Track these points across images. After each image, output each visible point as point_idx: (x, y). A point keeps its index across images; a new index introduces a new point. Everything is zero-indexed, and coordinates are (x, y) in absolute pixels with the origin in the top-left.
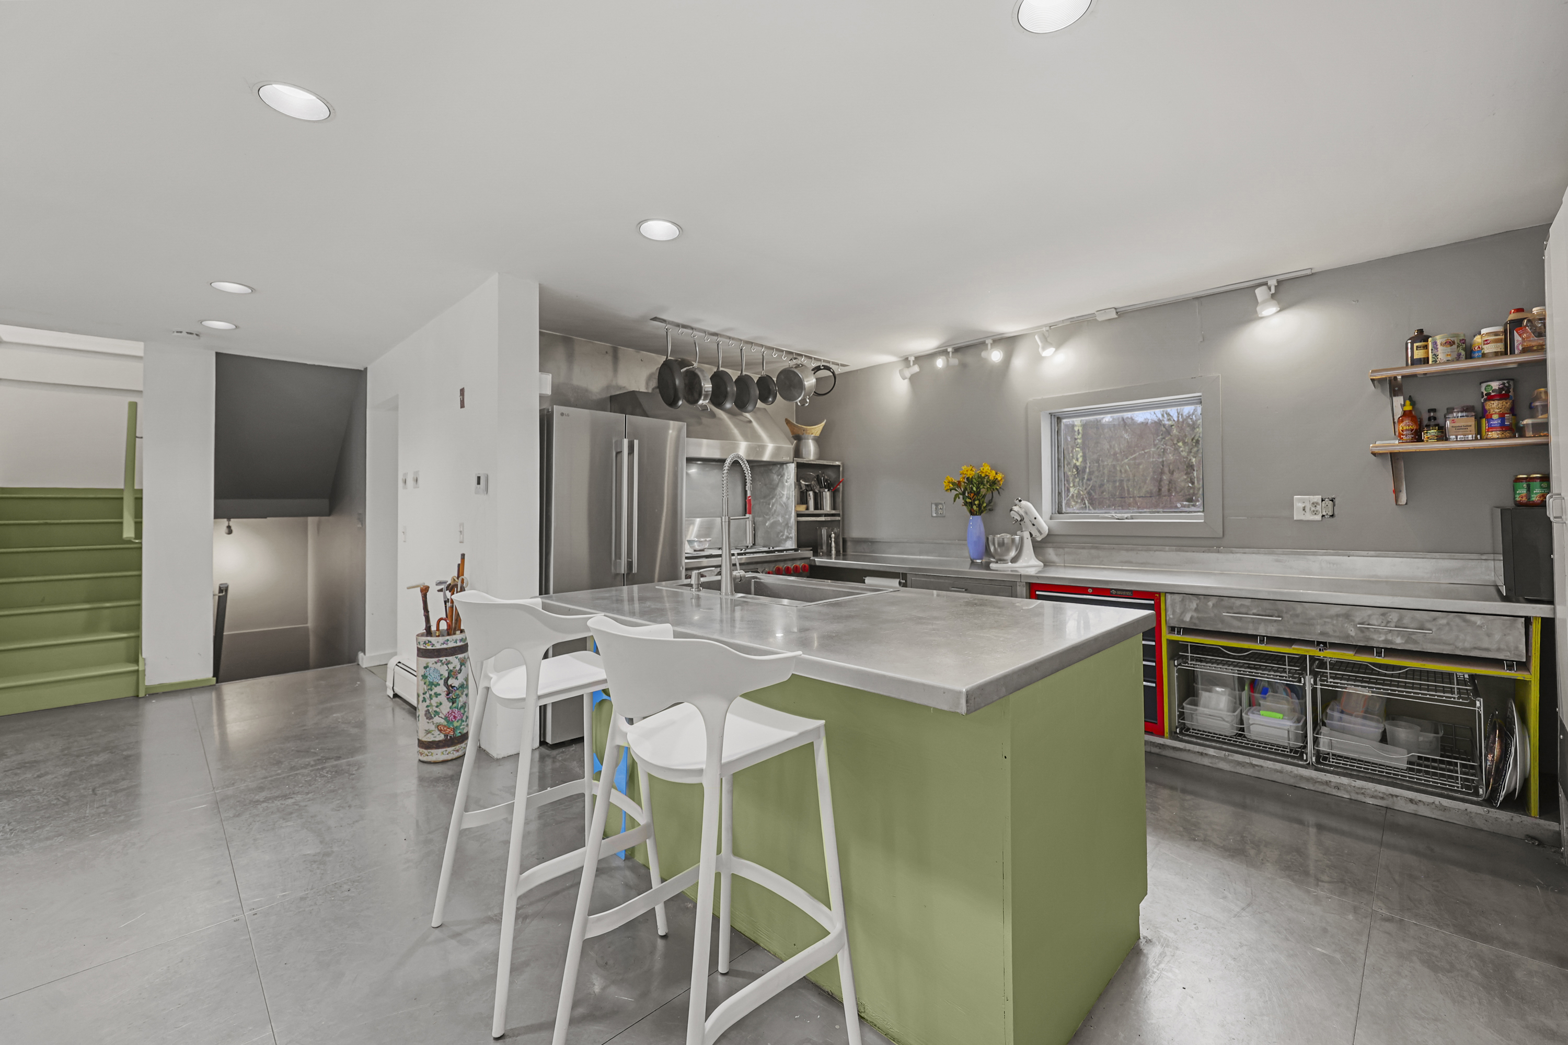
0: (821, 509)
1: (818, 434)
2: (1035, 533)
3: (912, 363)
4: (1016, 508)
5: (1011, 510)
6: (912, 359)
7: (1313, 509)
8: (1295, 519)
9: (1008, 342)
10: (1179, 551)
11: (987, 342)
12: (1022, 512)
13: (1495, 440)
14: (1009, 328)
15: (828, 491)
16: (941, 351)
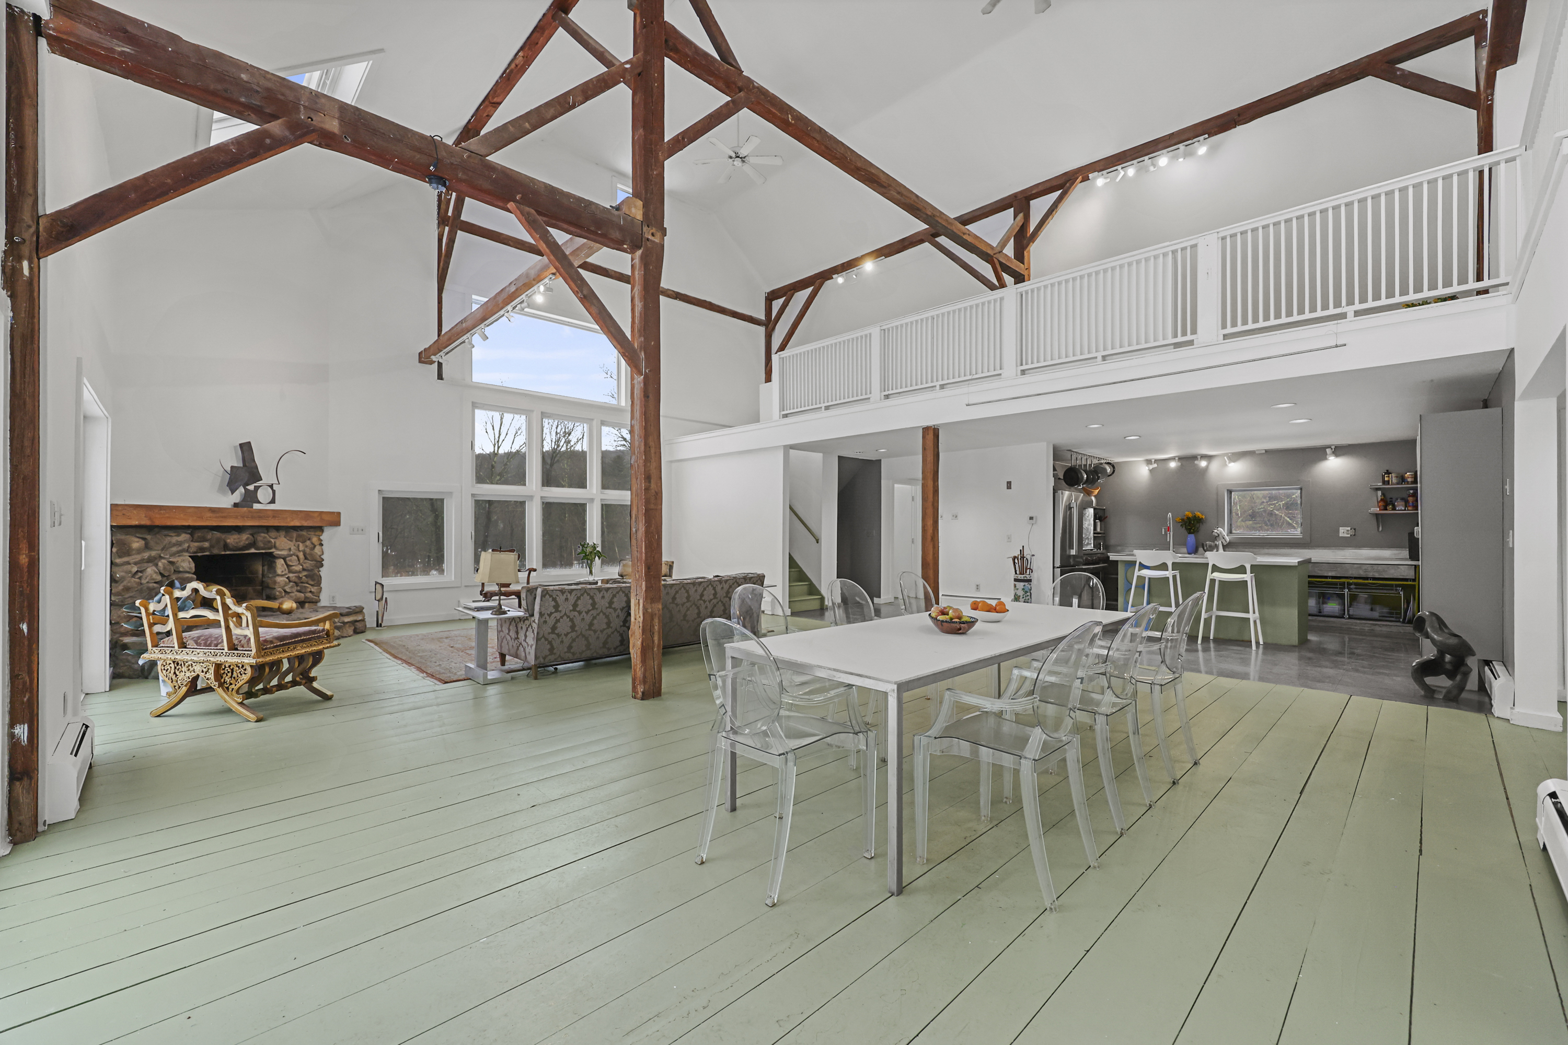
0: (1098, 530)
1: (1096, 493)
2: (1224, 542)
3: (1153, 464)
4: (1216, 531)
5: (1210, 531)
6: (1153, 461)
7: (1347, 532)
8: (1340, 536)
9: (1209, 458)
10: (1291, 548)
11: (1197, 457)
12: (1218, 532)
13: (1412, 511)
14: (1211, 453)
15: (1101, 521)
16: (1173, 459)
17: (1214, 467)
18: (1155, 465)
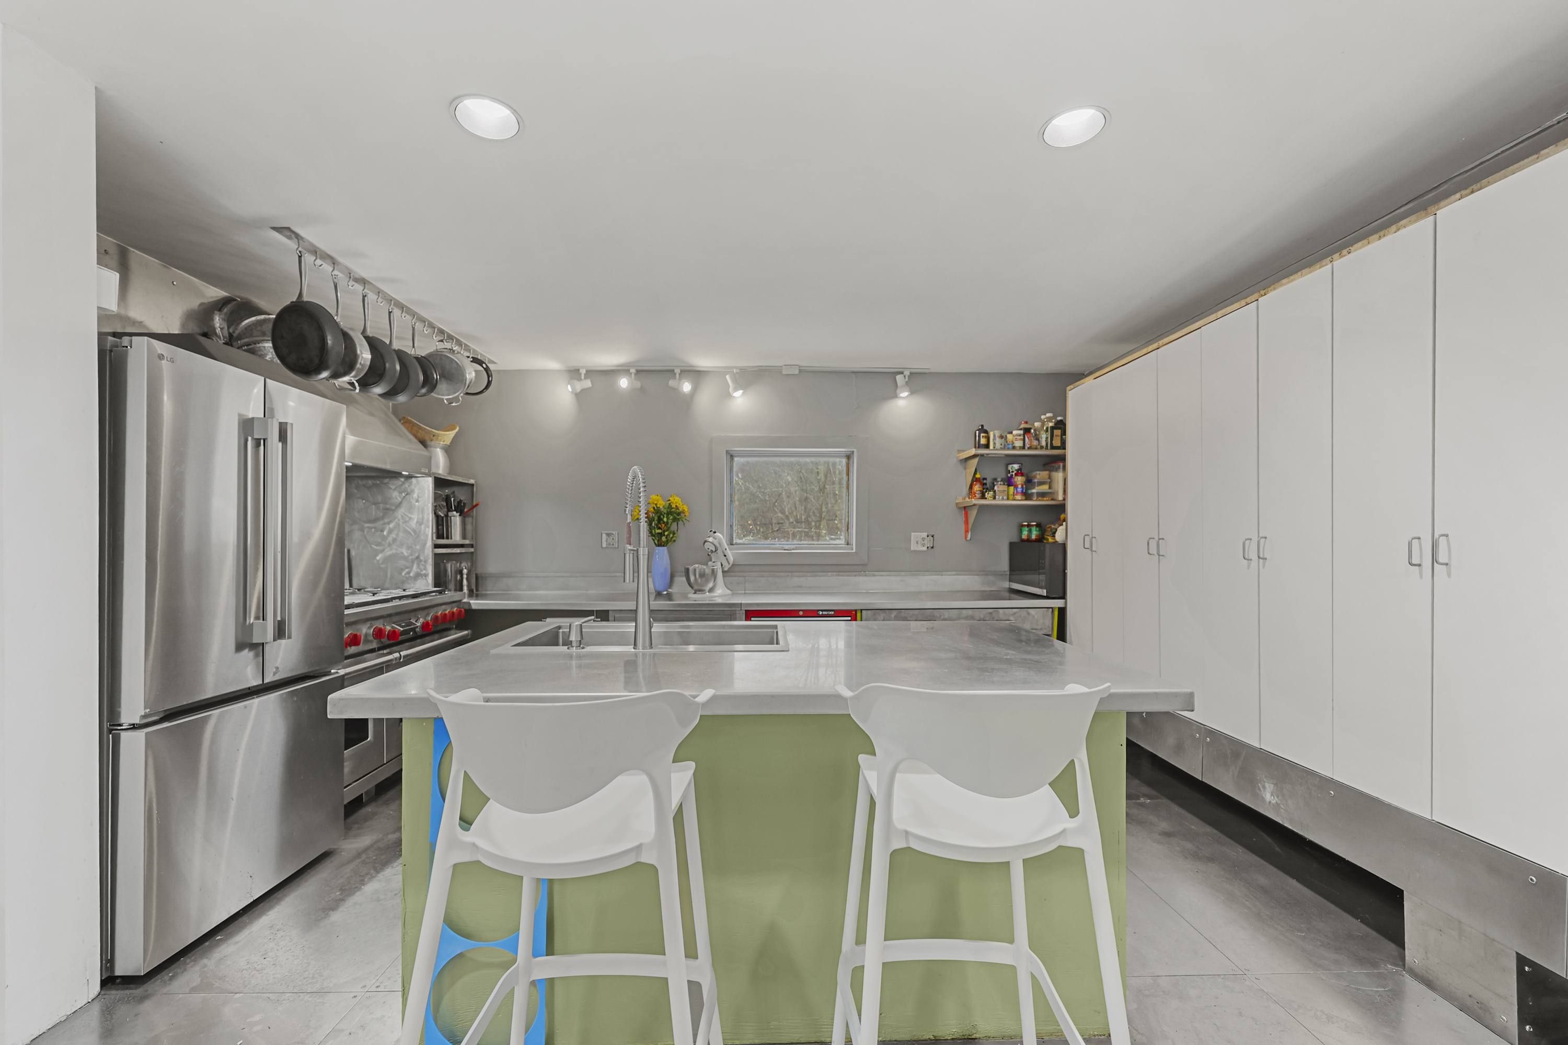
0: (447, 538)
1: (448, 442)
2: (725, 563)
3: (583, 377)
4: (711, 539)
5: (706, 541)
6: (583, 371)
7: (922, 542)
8: (912, 549)
9: (696, 374)
10: (838, 575)
11: (675, 371)
12: (716, 542)
13: (1019, 501)
14: (702, 362)
15: (460, 515)
16: (622, 370)
17: (705, 399)
18: (588, 384)
